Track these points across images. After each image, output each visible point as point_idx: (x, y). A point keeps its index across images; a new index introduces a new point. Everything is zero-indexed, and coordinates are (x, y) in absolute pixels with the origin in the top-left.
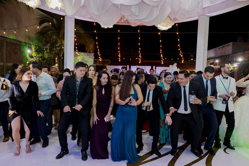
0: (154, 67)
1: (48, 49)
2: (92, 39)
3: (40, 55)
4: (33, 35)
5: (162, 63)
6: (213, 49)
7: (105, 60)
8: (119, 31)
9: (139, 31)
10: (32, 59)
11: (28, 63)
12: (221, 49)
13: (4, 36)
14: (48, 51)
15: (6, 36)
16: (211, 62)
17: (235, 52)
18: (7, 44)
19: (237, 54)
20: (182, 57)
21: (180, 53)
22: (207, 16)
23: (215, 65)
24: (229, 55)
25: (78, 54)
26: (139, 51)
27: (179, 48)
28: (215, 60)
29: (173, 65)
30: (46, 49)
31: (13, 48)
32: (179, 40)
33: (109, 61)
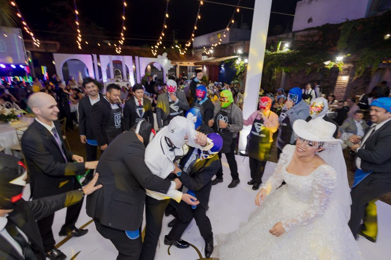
0: (137, 58)
6: (205, 36)
7: (47, 42)
23: (209, 55)
28: (208, 50)
29: (162, 55)
33: (56, 45)
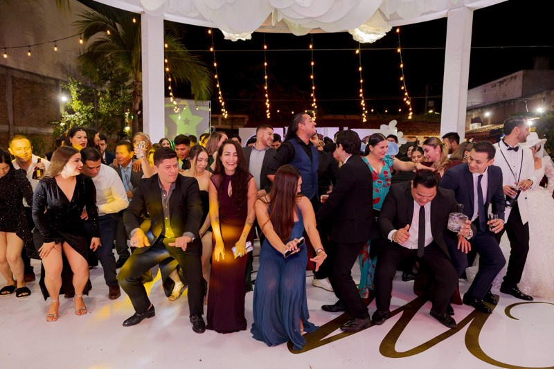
1: (106, 92)
2: (205, 69)
3: (90, 107)
4: (72, 61)
5: (365, 120)
6: (479, 88)
7: (235, 116)
8: (265, 47)
9: (311, 47)
10: (73, 116)
11: (62, 124)
12: (497, 87)
13: (7, 65)
14: (107, 96)
15: (10, 66)
16: (474, 117)
17: (530, 93)
18: (13, 83)
19: (534, 98)
20: (408, 107)
21: (405, 96)
22: (468, 8)
23: (483, 122)
24: (514, 100)
25: (175, 103)
26: (312, 92)
27: (401, 83)
28: (482, 112)
29: (387, 124)
30: (104, 93)
31: (28, 91)
32: (402, 66)
33: (244, 118)
